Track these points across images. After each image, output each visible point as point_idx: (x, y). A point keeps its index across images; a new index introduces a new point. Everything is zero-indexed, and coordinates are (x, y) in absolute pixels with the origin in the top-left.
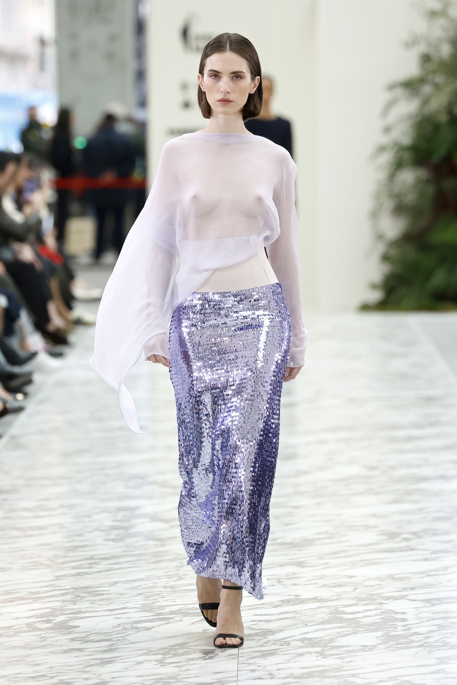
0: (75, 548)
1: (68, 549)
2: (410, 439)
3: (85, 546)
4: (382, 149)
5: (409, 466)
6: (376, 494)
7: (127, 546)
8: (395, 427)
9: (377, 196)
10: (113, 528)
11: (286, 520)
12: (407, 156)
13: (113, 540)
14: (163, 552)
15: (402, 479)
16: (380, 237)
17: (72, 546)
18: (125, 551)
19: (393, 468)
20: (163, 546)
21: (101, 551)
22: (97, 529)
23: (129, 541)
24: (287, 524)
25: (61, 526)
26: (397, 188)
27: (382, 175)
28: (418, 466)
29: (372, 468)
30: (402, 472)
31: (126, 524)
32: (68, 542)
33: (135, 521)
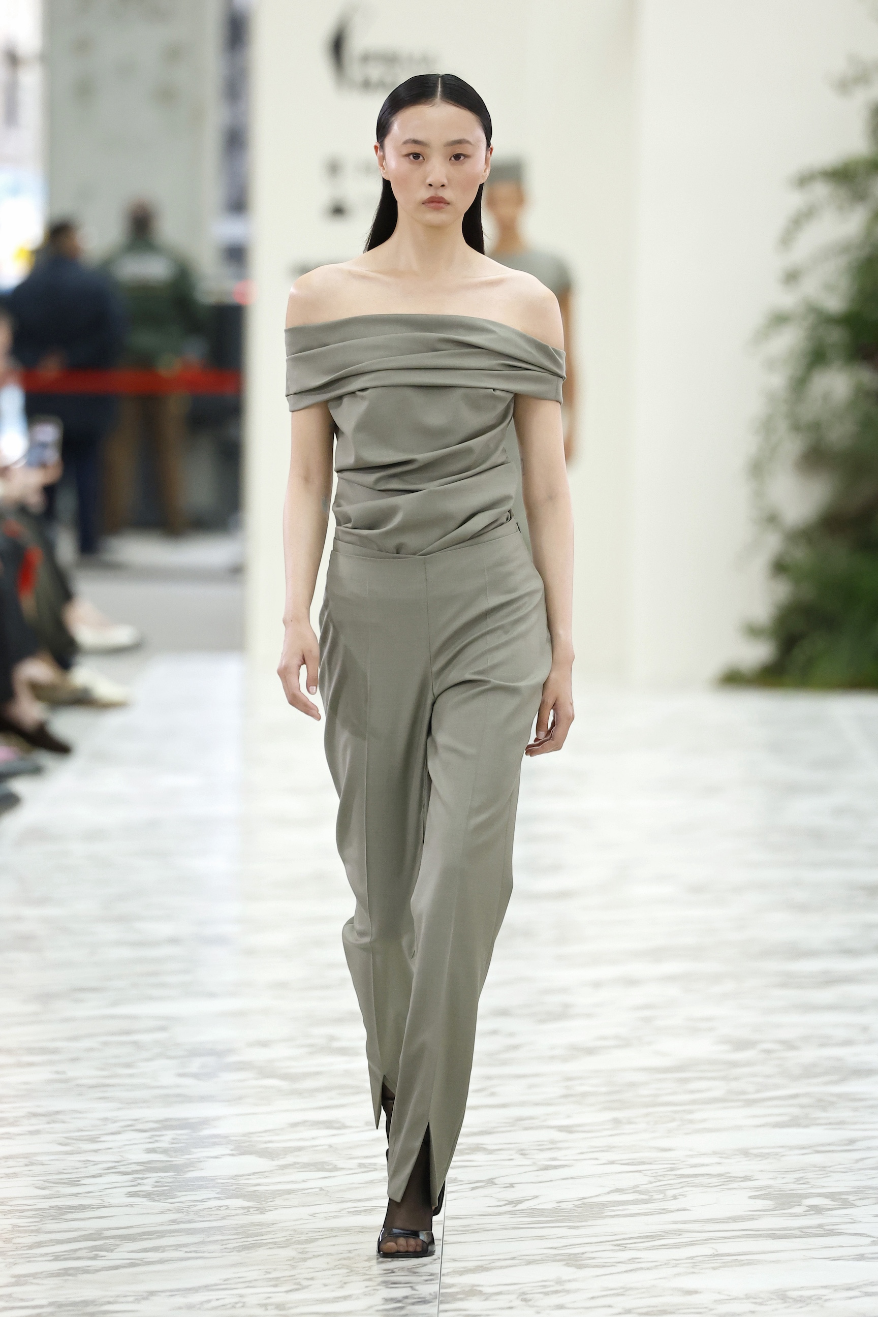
0: (60, 1213)
1: (43, 1215)
2: (830, 980)
3: (83, 1208)
4: (779, 320)
5: (825, 1042)
6: (750, 1103)
7: (179, 1210)
8: (797, 952)
9: (767, 426)
10: (148, 1167)
11: (542, 1157)
12: (836, 336)
13: (148, 1195)
14: (260, 1224)
15: (809, 1072)
16: (772, 519)
17: (51, 1208)
18: (174, 1222)
19: (789, 1045)
20: (262, 1211)
21: (120, 1219)
22: (111, 1169)
23: (185, 1197)
24: (546, 1168)
25: (29, 1160)
26: (811, 409)
27: (778, 381)
28: (848, 1043)
29: (742, 1045)
30: (809, 1054)
31: (180, 1160)
32: (45, 1197)
33: (199, 1153)
